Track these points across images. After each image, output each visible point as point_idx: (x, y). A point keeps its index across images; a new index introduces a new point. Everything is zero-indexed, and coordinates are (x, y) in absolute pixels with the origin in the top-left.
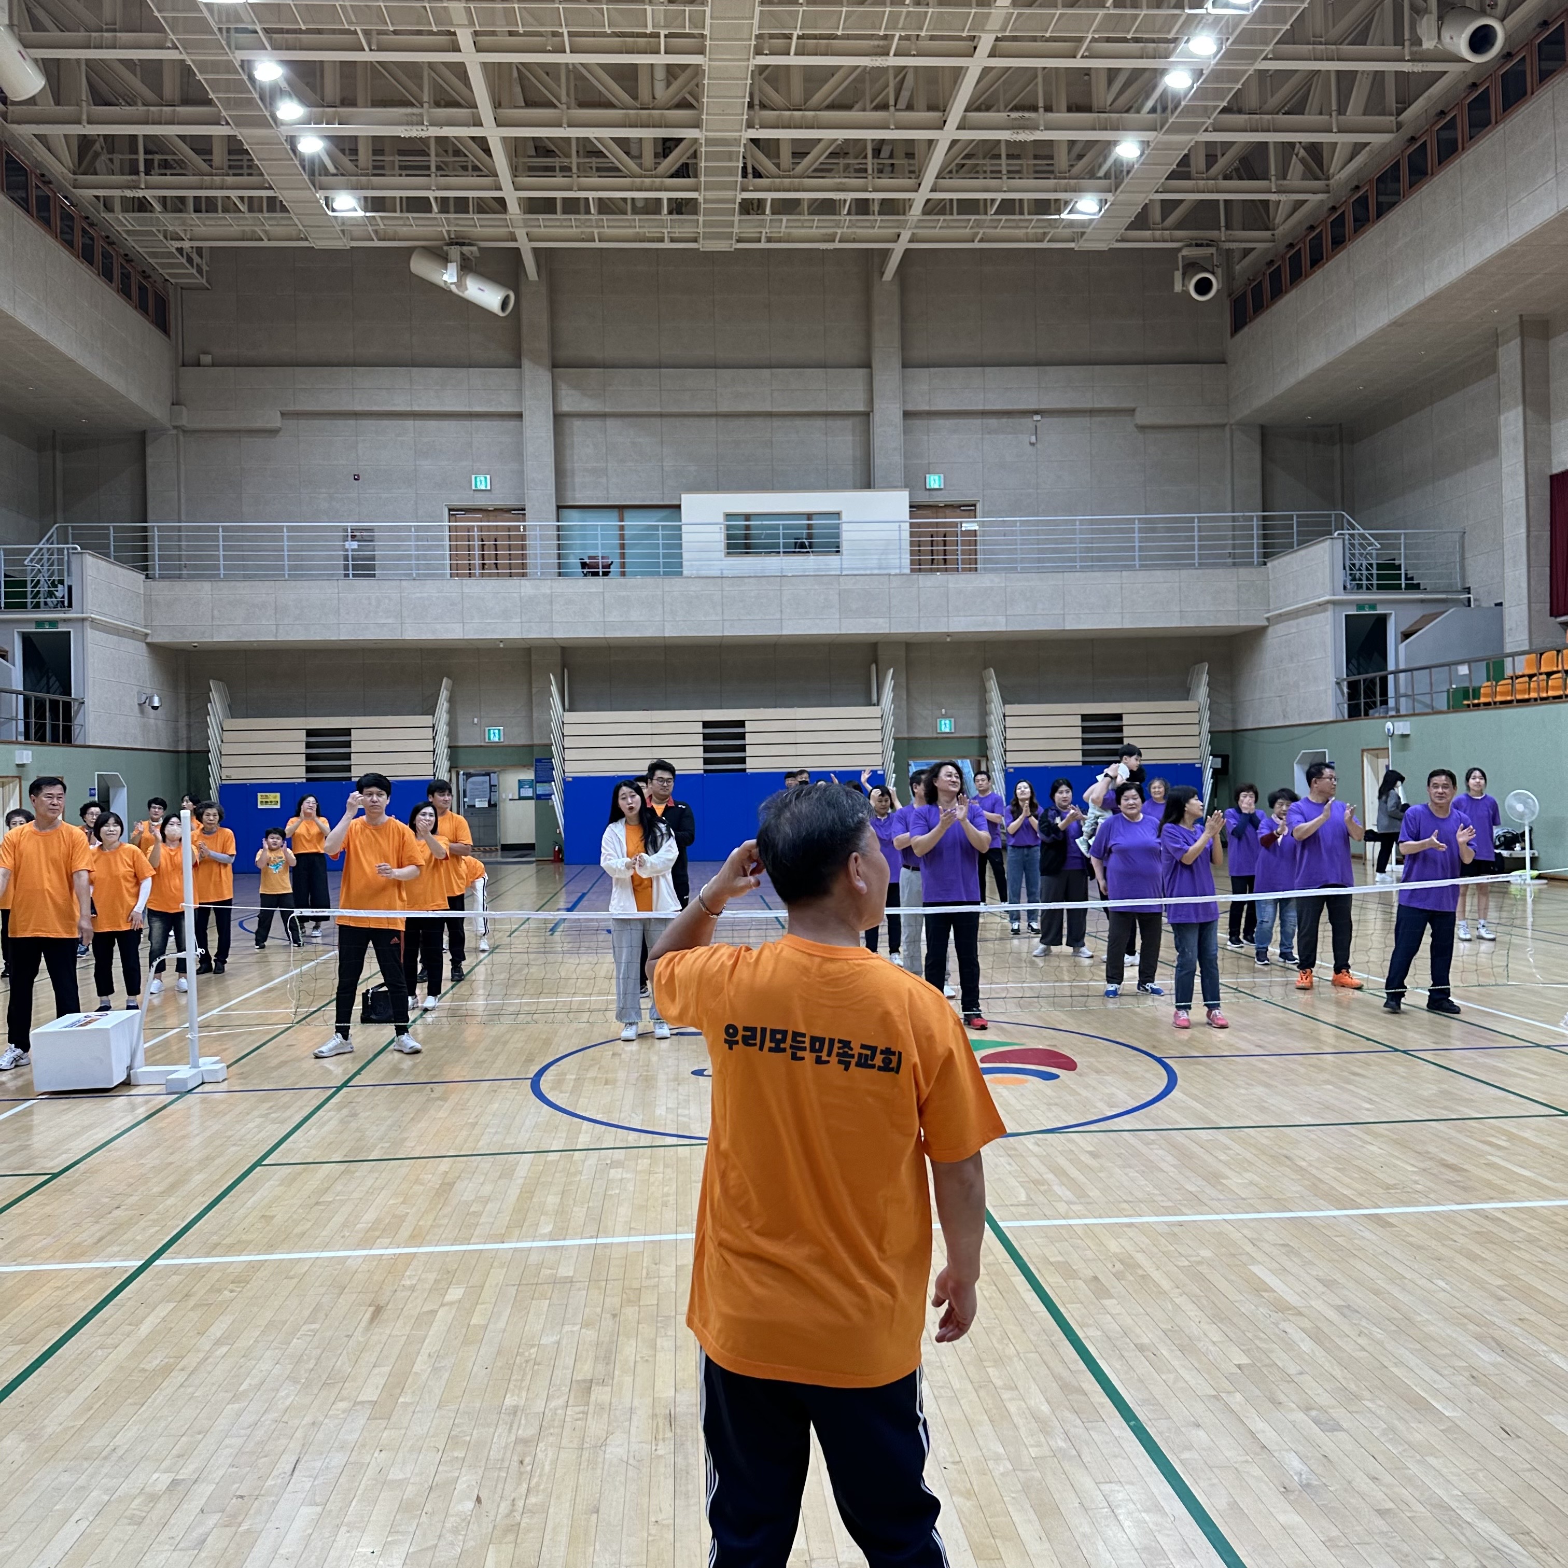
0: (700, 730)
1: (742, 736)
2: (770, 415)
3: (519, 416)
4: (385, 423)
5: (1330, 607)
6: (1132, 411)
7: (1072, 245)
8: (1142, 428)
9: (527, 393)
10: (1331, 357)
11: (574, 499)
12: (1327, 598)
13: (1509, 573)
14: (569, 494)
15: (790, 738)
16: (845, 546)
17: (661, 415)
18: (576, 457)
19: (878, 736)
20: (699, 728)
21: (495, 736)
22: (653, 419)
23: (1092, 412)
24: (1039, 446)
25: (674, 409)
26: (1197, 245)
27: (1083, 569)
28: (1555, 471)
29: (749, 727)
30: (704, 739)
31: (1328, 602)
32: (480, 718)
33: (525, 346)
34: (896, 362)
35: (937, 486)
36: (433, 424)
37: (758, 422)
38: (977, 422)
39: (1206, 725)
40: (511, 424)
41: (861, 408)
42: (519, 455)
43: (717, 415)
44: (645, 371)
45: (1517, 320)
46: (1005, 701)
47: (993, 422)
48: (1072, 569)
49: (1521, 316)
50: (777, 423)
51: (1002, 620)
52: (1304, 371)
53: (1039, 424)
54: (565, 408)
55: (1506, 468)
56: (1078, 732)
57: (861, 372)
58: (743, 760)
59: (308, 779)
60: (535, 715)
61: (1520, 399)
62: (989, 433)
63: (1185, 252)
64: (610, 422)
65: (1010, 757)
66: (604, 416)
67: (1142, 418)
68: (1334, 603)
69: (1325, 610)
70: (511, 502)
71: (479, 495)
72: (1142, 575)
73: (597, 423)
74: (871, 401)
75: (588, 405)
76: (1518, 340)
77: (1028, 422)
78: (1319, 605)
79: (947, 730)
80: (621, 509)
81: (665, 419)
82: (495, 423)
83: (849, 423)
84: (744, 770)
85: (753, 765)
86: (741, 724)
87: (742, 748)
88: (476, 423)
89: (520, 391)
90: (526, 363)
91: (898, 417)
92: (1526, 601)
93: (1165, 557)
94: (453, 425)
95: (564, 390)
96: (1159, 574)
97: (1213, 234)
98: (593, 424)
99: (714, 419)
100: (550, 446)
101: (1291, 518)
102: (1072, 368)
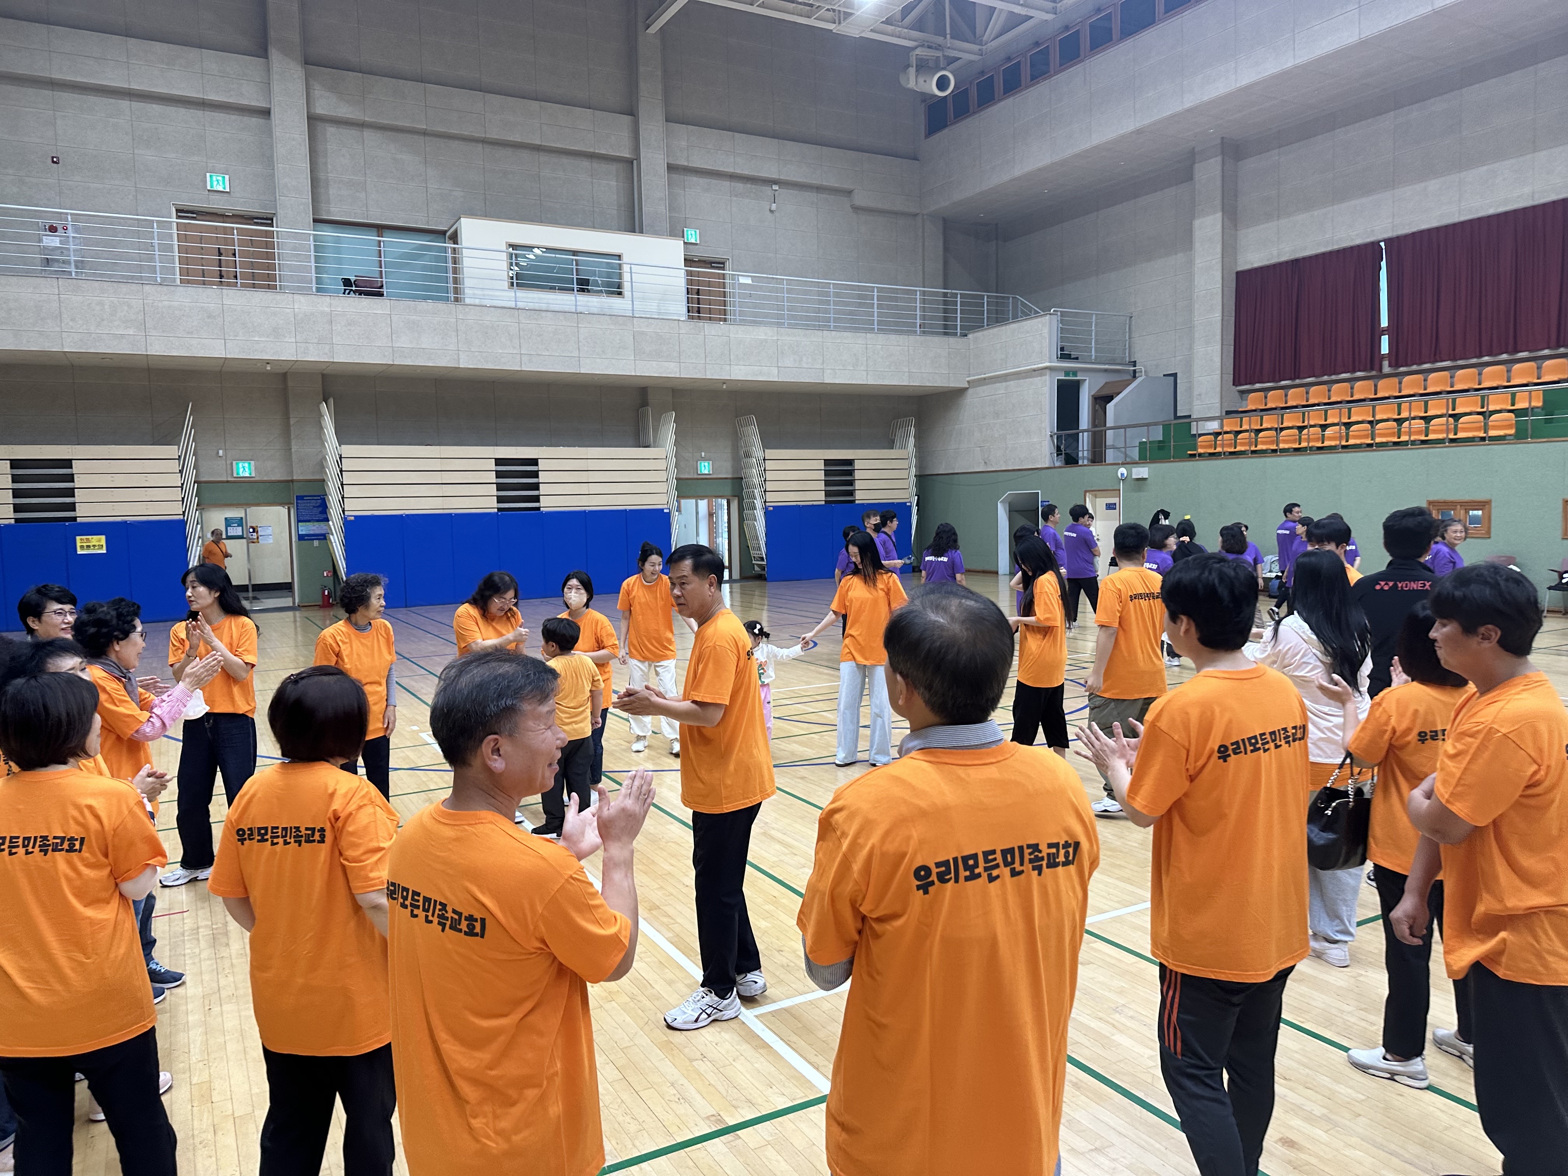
0: (494, 468)
1: (535, 474)
2: (538, 149)
3: (266, 113)
4: (92, 99)
5: (1048, 372)
6: (849, 193)
8: (856, 209)
9: (276, 87)
10: (1057, 158)
11: (329, 212)
12: (1044, 364)
14: (323, 206)
15: (583, 477)
17: (424, 133)
18: (329, 166)
19: (663, 476)
20: (492, 465)
21: (244, 470)
22: (416, 137)
23: (819, 189)
24: (777, 214)
25: (440, 129)
27: (836, 329)
28: (1240, 269)
29: (542, 465)
30: (497, 477)
32: (225, 450)
33: (272, 34)
34: (660, 114)
35: (693, 241)
36: (156, 108)
37: (525, 154)
38: (726, 184)
40: (255, 121)
41: (627, 154)
42: (266, 156)
43: (484, 141)
44: (409, 83)
45: (1219, 142)
46: (766, 446)
47: (740, 186)
48: (828, 327)
49: (1223, 138)
50: (544, 158)
52: (1018, 171)
53: (777, 193)
54: (320, 109)
55: (1199, 262)
56: (821, 475)
57: (627, 119)
58: (537, 499)
60: (294, 448)
61: (1219, 207)
62: (736, 196)
64: (368, 134)
65: (770, 497)
66: (362, 125)
67: (861, 198)
68: (1051, 369)
69: (1042, 375)
70: (254, 208)
71: (217, 197)
72: (881, 338)
73: (354, 132)
74: (636, 149)
75: (345, 111)
76: (1219, 158)
77: (767, 190)
78: (1034, 370)
79: (707, 472)
80: (380, 229)
81: (428, 138)
82: (233, 117)
83: (613, 167)
84: (538, 509)
85: (547, 504)
86: (534, 462)
87: (536, 487)
88: (210, 115)
89: (267, 86)
90: (274, 54)
91: (663, 170)
92: (1219, 372)
93: (896, 324)
94: (182, 112)
95: (318, 91)
96: (893, 337)
97: (939, 40)
98: (350, 134)
99: (480, 145)
100: (305, 150)
101: (982, 297)
102: (805, 146)
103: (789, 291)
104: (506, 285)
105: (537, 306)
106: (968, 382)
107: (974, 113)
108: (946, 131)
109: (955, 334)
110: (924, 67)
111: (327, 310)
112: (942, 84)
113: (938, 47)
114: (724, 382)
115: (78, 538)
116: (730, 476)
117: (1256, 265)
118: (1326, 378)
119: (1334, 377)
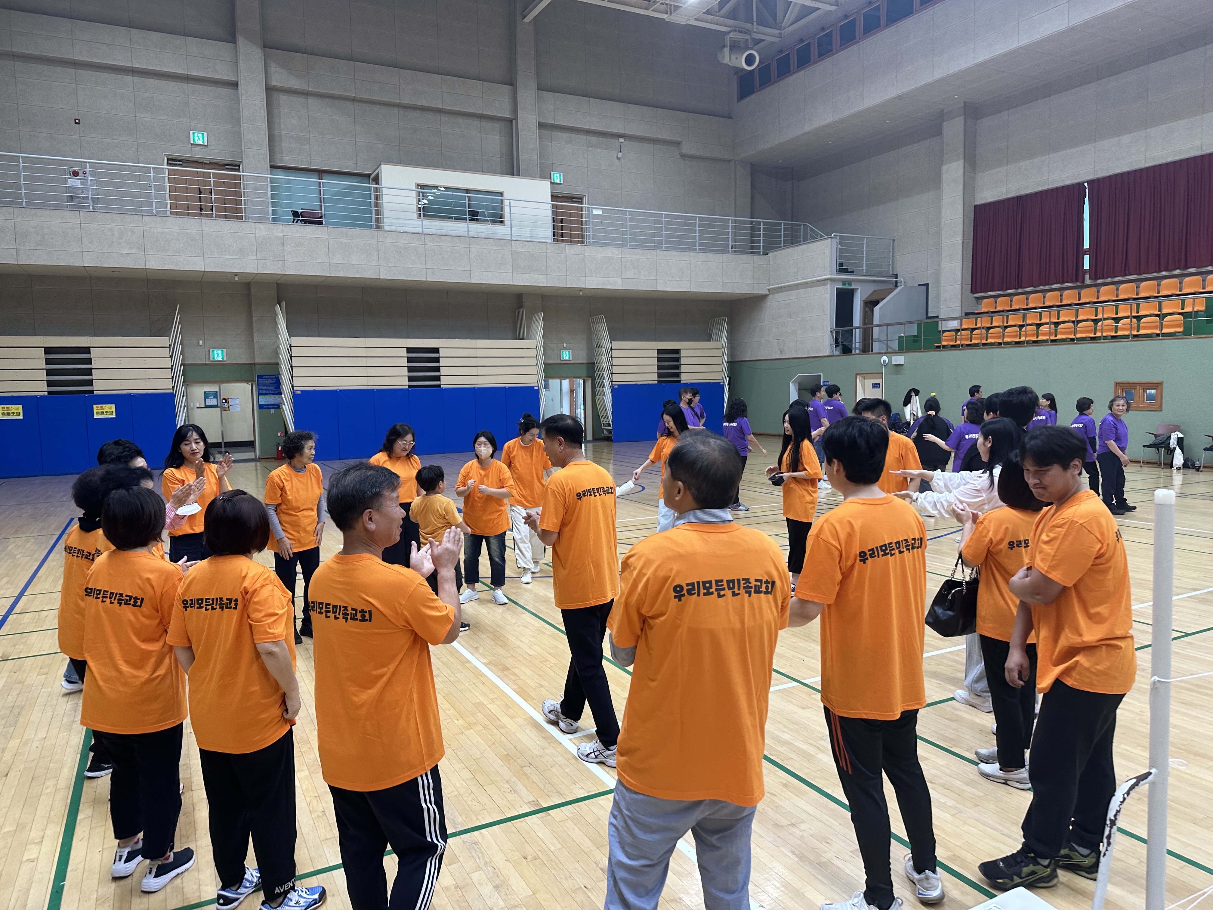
0: (405, 354)
1: (437, 360)
2: (440, 111)
3: (235, 85)
4: (104, 75)
5: (829, 282)
6: (678, 144)
7: (664, 16)
8: (684, 156)
9: (242, 65)
10: (837, 118)
11: (282, 161)
12: (829, 276)
13: (946, 265)
14: (278, 156)
15: (473, 362)
16: (507, 218)
17: (354, 100)
18: (282, 126)
19: (533, 362)
20: (404, 353)
21: (218, 355)
22: (347, 103)
23: (655, 141)
24: (623, 160)
25: (365, 96)
26: (740, 32)
27: (667, 249)
28: (977, 203)
29: (442, 353)
30: (408, 362)
31: (828, 279)
32: (204, 341)
33: (239, 24)
34: (533, 85)
35: (558, 181)
36: (152, 82)
37: (430, 116)
38: (584, 137)
39: (726, 358)
40: (226, 91)
41: (508, 115)
42: (235, 118)
43: (399, 106)
44: (342, 62)
45: (962, 105)
46: (613, 338)
47: (594, 139)
48: (660, 248)
49: (965, 102)
50: (444, 118)
51: (619, 281)
52: (808, 128)
53: (622, 144)
54: (275, 82)
55: (946, 198)
56: (655, 361)
57: (507, 88)
58: (438, 378)
59: (48, 393)
60: (256, 339)
61: (962, 156)
62: (592, 147)
63: (732, 35)
64: (311, 100)
65: (615, 378)
66: (306, 94)
67: (686, 149)
68: (831, 280)
69: (825, 285)
70: (227, 157)
71: (198, 149)
72: (702, 256)
73: (301, 99)
74: (515, 111)
75: (294, 83)
76: (962, 118)
77: (615, 142)
78: (819, 281)
79: (567, 358)
80: (321, 173)
81: (356, 104)
82: (210, 88)
83: (497, 125)
84: (439, 386)
85: (446, 382)
86: (436, 350)
87: (438, 369)
88: (192, 86)
89: (236, 63)
90: (241, 40)
91: (535, 127)
92: (960, 283)
93: (713, 245)
94: (171, 85)
95: (274, 68)
96: (711, 256)
97: (748, 26)
98: (299, 100)
99: (396, 109)
100: (264, 113)
101: (780, 224)
102: (644, 108)
103: (631, 220)
104: (415, 215)
105: (438, 232)
106: (769, 290)
107: (775, 82)
108: (753, 96)
109: (759, 253)
110: (736, 47)
111: (281, 235)
112: (750, 60)
113: (747, 32)
114: (581, 290)
115: (95, 406)
116: (585, 362)
117: (990, 200)
118: (1041, 288)
119: (1048, 287)
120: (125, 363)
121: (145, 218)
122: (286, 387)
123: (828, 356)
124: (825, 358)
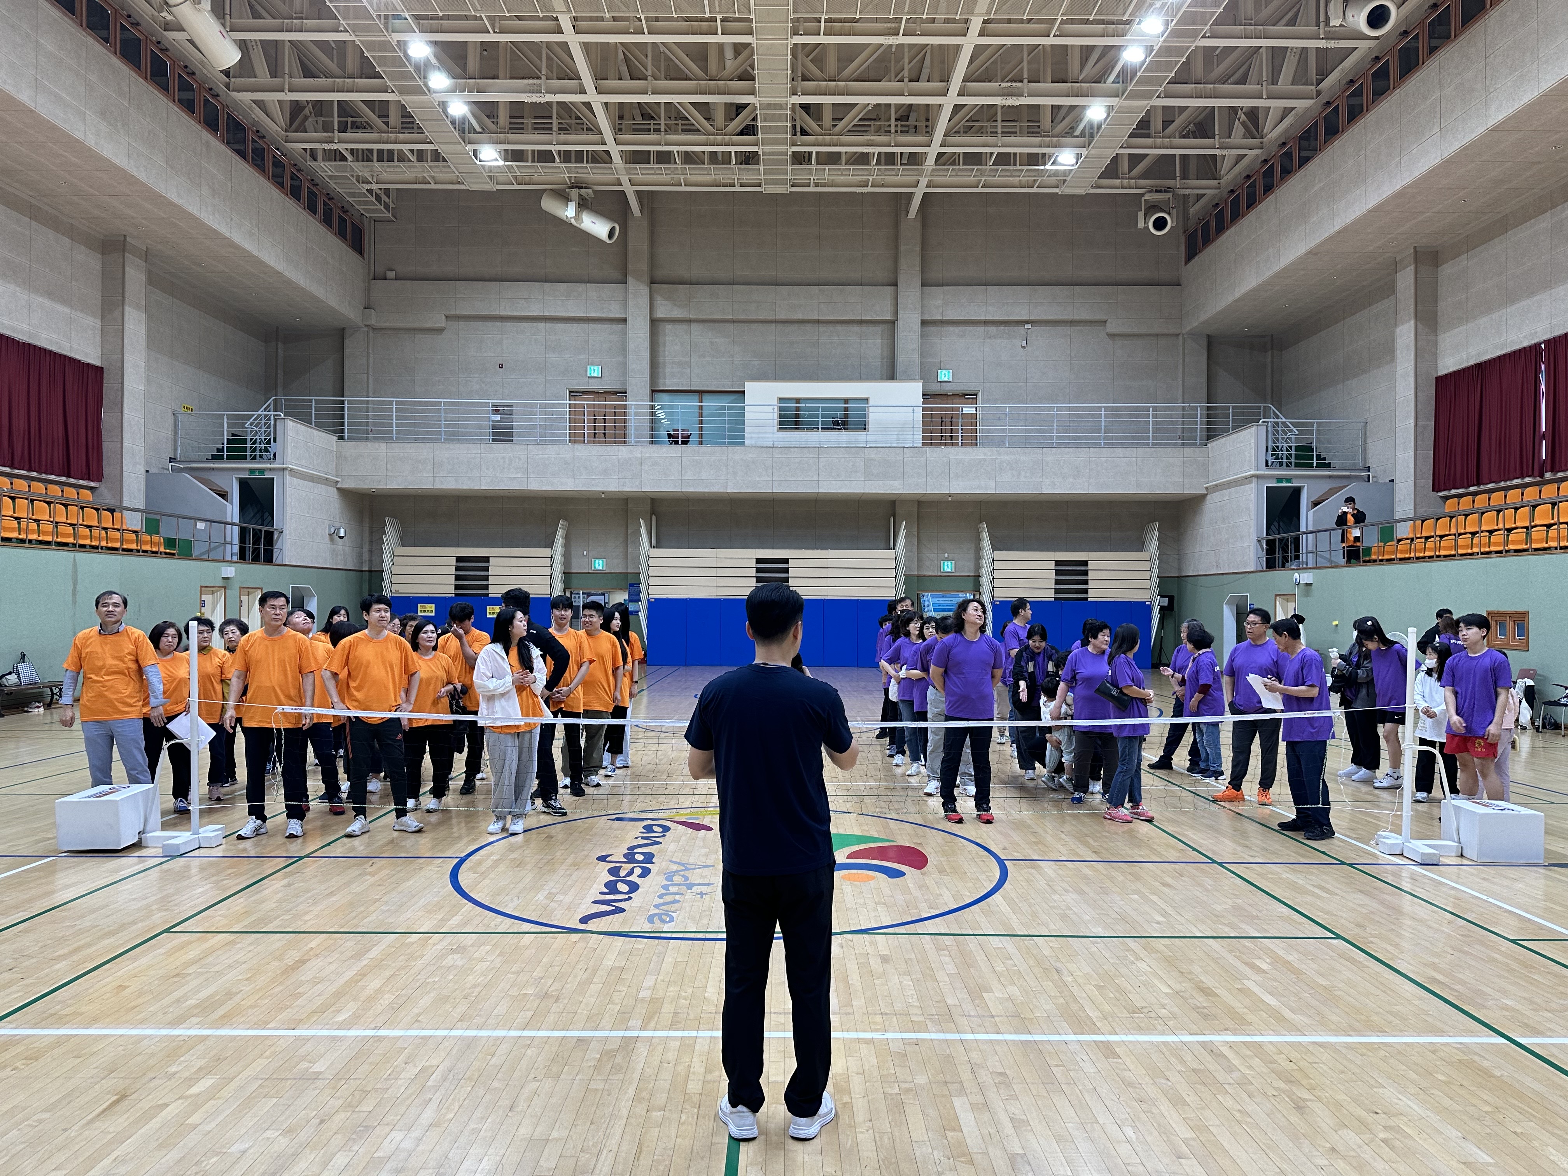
0: (755, 565)
1: (786, 570)
2: (818, 322)
3: (624, 320)
4: (523, 325)
5: (1254, 480)
6: (1104, 322)
7: (1056, 190)
8: (1112, 336)
9: (631, 303)
10: (1260, 280)
11: (664, 385)
12: (1252, 472)
13: (1400, 455)
14: (661, 381)
15: (824, 573)
16: (871, 425)
17: (733, 321)
18: (667, 353)
19: (892, 573)
20: (753, 563)
21: (599, 565)
22: (727, 325)
23: (1072, 323)
24: (1029, 349)
25: (742, 317)
26: (1157, 191)
27: (1059, 446)
28: (1440, 373)
29: (791, 563)
30: (757, 572)
31: (1253, 476)
32: (589, 551)
33: (630, 266)
34: (917, 282)
35: (946, 379)
36: (560, 326)
37: (808, 327)
38: (981, 329)
39: (1156, 572)
40: (618, 327)
41: (889, 317)
42: (623, 350)
43: (776, 322)
44: (722, 287)
45: (1412, 251)
46: (995, 549)
47: (993, 330)
48: (1050, 446)
49: (1415, 247)
50: (822, 328)
51: (993, 484)
52: (1239, 292)
53: (1029, 332)
54: (660, 314)
55: (1400, 370)
56: (1052, 575)
57: (890, 289)
59: (456, 595)
60: (630, 550)
61: (1413, 315)
62: (990, 338)
63: (1147, 197)
64: (694, 327)
65: (997, 592)
66: (690, 321)
67: (1111, 328)
68: (1258, 477)
69: (1250, 483)
70: (616, 387)
71: (593, 381)
72: (1106, 452)
73: (684, 327)
74: (896, 313)
75: (677, 313)
76: (1412, 267)
77: (1021, 330)
78: (1246, 478)
79: (949, 570)
80: (704, 393)
81: (735, 324)
82: (606, 326)
83: (879, 329)
86: (786, 561)
88: (592, 326)
89: (625, 304)
90: (630, 280)
91: (917, 324)
92: (1412, 478)
93: (1134, 438)
94: (574, 327)
95: (659, 301)
96: (1120, 451)
97: (1170, 183)
98: (681, 328)
99: (774, 325)
100: (647, 344)
101: (1228, 408)
102: (1057, 288)
104: (774, 428)
106: (1207, 488)
107: (1213, 241)
109: (1195, 445)
110: (1155, 209)
111: (640, 455)
112: (1160, 225)
113: (1169, 190)
114: (950, 495)
115: (488, 607)
116: (972, 574)
117: (1451, 370)
118: (1502, 484)
119: (1509, 483)
120: (515, 571)
121: (530, 446)
122: (643, 596)
123: (1253, 572)
124: (1252, 575)
